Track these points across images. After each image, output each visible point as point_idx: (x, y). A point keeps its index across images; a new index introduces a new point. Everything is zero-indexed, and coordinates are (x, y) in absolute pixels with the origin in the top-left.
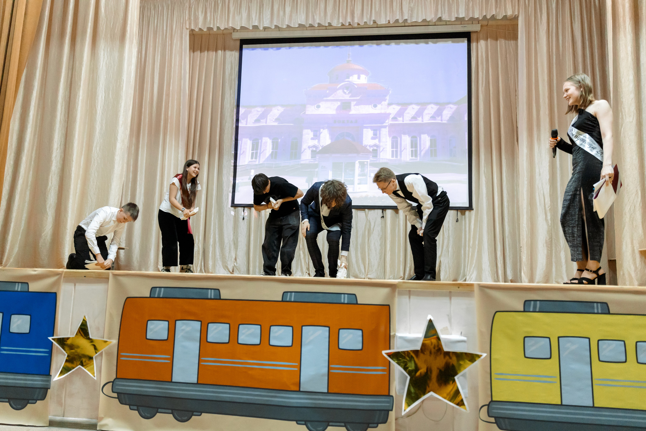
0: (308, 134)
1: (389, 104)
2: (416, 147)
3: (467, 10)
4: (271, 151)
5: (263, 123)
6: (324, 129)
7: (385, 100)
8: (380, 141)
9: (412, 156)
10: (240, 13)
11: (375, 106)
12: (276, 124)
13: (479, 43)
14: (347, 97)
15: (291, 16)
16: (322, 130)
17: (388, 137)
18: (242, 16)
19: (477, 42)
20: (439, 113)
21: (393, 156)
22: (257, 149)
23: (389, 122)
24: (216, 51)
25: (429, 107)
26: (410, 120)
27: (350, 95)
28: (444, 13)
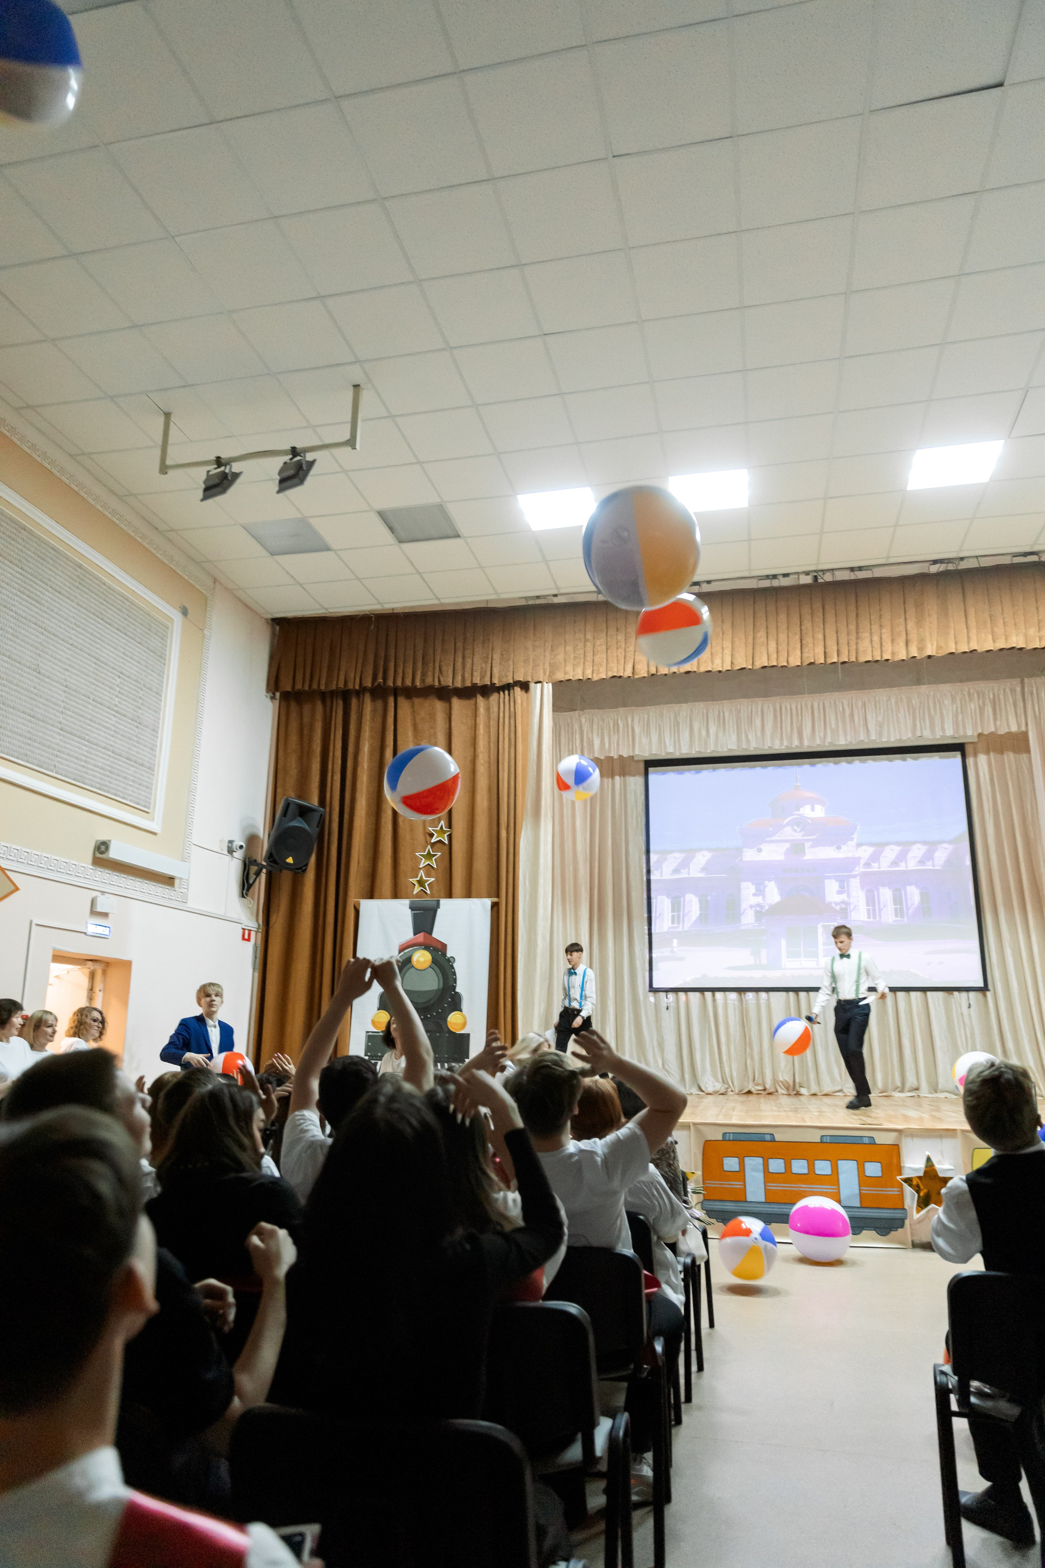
0: (748, 889)
1: (859, 845)
2: (901, 904)
3: (956, 723)
4: (698, 912)
5: (684, 874)
6: (770, 881)
7: (852, 839)
8: (849, 896)
9: (896, 916)
10: (648, 734)
11: (839, 848)
12: (702, 875)
13: (978, 759)
14: (799, 836)
15: (717, 738)
16: (766, 882)
17: (860, 891)
18: (650, 737)
19: (975, 755)
20: (928, 856)
21: (869, 917)
22: (679, 911)
23: (859, 869)
24: (613, 777)
25: (915, 847)
26: (889, 867)
27: (802, 833)
28: (925, 729)
